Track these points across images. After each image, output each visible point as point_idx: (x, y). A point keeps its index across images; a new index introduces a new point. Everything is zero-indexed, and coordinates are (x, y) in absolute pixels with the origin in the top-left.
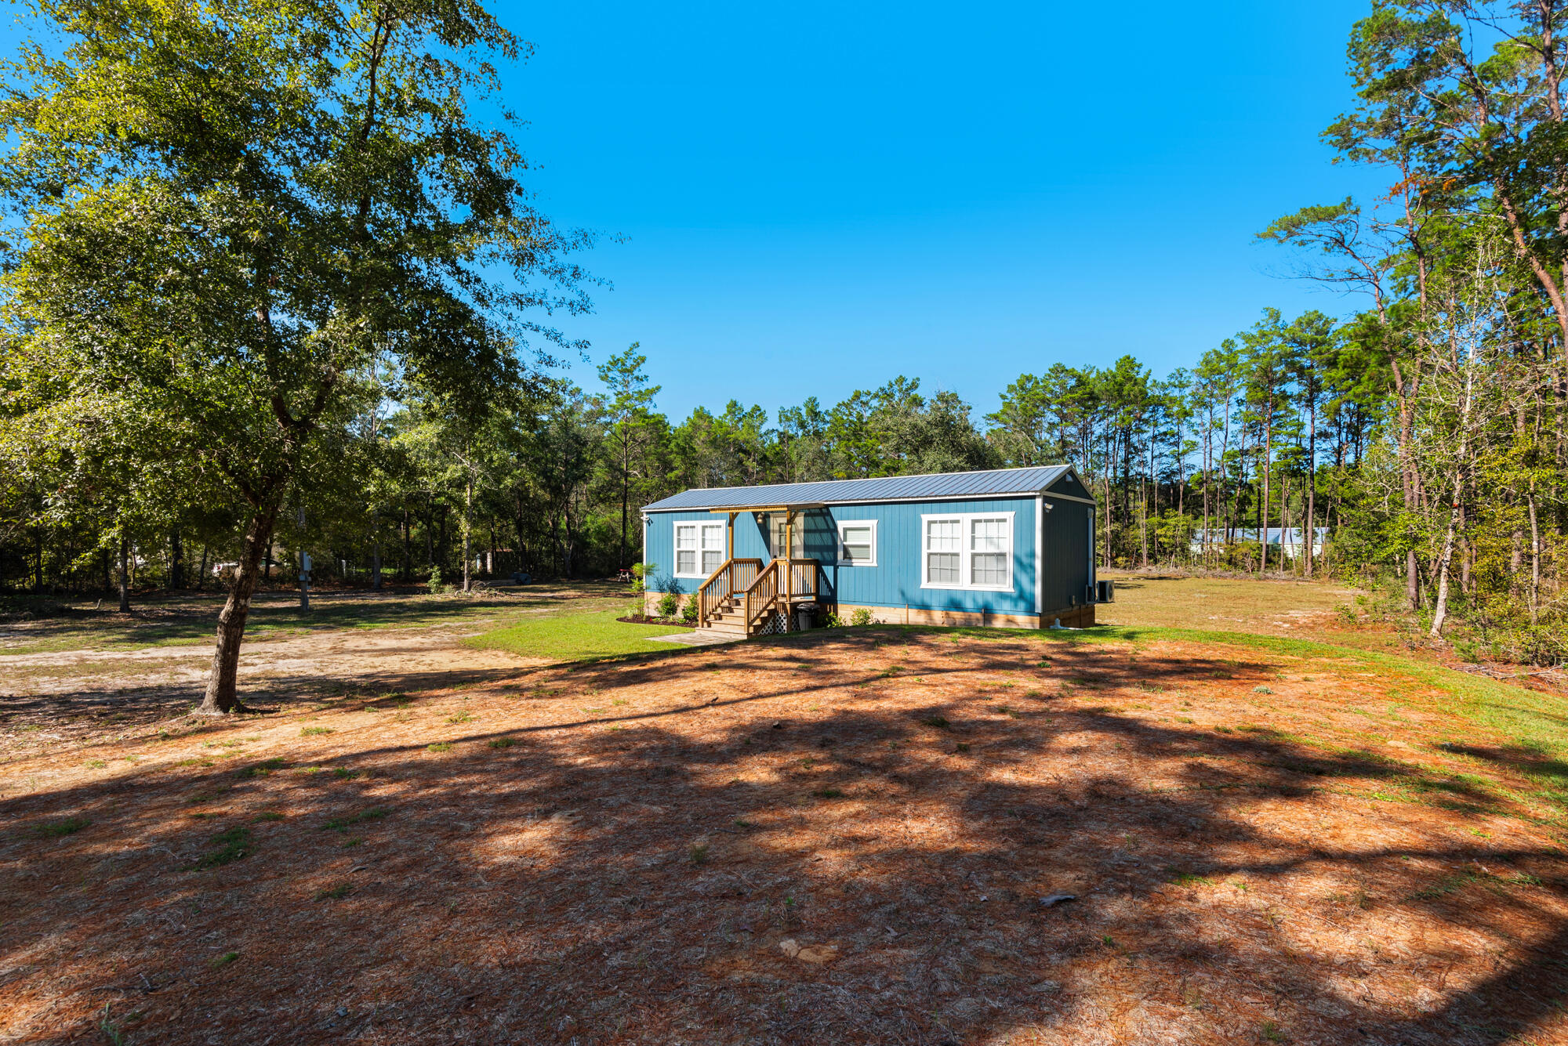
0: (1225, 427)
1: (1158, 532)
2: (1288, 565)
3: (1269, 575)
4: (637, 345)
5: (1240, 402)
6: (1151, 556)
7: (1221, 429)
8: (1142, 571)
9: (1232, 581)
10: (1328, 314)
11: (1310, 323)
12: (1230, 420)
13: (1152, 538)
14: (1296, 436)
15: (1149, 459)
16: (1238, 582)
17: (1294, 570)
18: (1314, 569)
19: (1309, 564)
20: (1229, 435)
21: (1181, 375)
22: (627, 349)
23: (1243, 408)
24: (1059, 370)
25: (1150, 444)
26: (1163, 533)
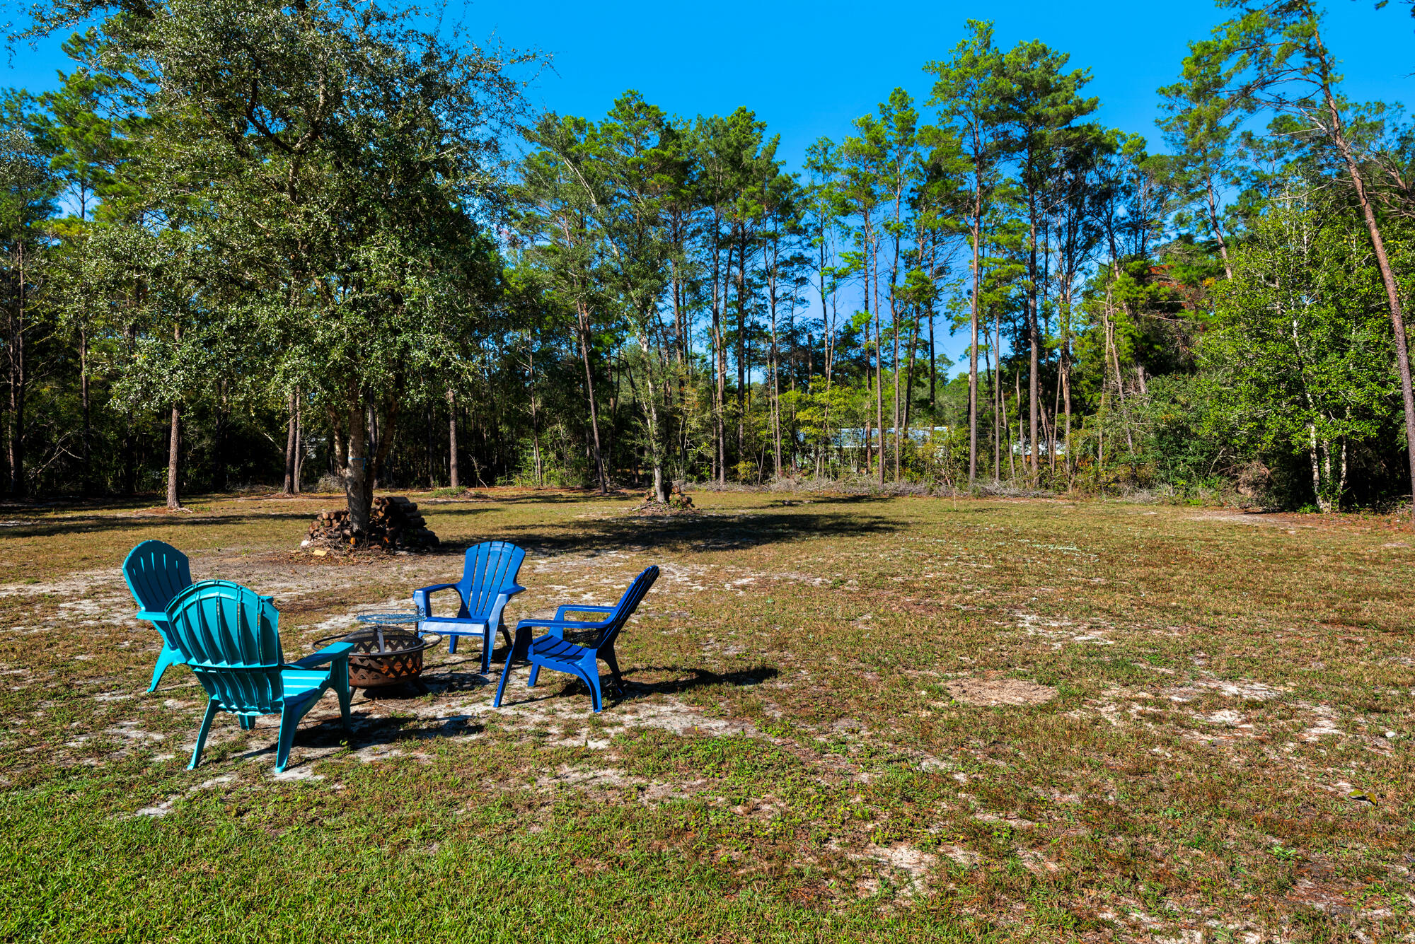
6: (784, 461)
19: (1035, 468)
21: (826, 150)
26: (808, 418)
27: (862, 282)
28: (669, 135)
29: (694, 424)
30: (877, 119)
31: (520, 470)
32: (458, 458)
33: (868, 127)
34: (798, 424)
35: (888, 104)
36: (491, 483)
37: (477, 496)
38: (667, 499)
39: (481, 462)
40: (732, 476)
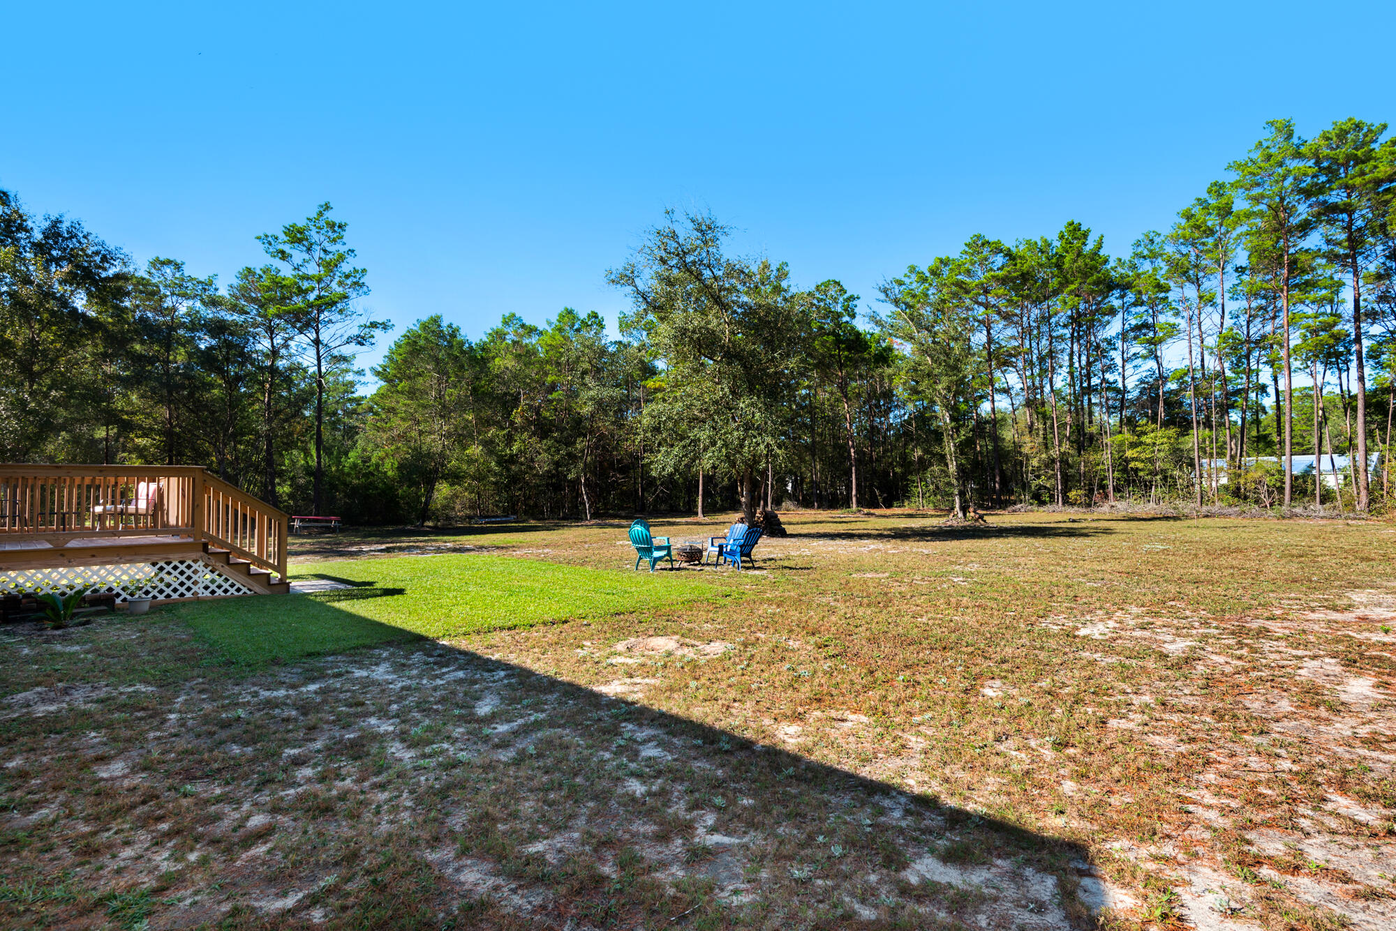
0: (1219, 301)
1: (1129, 454)
2: (1327, 497)
3: (1298, 510)
4: (327, 207)
5: (1240, 270)
6: (1117, 489)
7: (1214, 305)
8: (1104, 509)
9: (1239, 521)
10: (1371, 119)
11: (1342, 135)
12: (1227, 296)
13: (1122, 465)
14: (1331, 301)
15: (1119, 361)
16: (1245, 522)
17: (1339, 503)
18: (1372, 501)
19: (1363, 493)
20: (1227, 316)
21: (1152, 241)
22: (313, 215)
23: (1245, 278)
24: (979, 245)
25: (1119, 344)
26: (1135, 455)
27: (1186, 343)
28: (1010, 255)
29: (1035, 462)
30: (1197, 210)
31: (908, 498)
32: (857, 490)
33: (1189, 217)
34: (1127, 461)
35: (1204, 196)
36: (889, 506)
37: (867, 514)
38: (965, 515)
39: (882, 492)
40: (1066, 502)
